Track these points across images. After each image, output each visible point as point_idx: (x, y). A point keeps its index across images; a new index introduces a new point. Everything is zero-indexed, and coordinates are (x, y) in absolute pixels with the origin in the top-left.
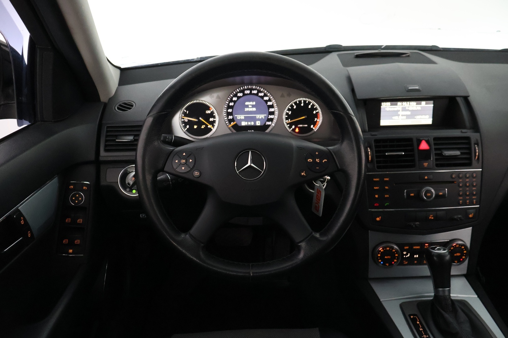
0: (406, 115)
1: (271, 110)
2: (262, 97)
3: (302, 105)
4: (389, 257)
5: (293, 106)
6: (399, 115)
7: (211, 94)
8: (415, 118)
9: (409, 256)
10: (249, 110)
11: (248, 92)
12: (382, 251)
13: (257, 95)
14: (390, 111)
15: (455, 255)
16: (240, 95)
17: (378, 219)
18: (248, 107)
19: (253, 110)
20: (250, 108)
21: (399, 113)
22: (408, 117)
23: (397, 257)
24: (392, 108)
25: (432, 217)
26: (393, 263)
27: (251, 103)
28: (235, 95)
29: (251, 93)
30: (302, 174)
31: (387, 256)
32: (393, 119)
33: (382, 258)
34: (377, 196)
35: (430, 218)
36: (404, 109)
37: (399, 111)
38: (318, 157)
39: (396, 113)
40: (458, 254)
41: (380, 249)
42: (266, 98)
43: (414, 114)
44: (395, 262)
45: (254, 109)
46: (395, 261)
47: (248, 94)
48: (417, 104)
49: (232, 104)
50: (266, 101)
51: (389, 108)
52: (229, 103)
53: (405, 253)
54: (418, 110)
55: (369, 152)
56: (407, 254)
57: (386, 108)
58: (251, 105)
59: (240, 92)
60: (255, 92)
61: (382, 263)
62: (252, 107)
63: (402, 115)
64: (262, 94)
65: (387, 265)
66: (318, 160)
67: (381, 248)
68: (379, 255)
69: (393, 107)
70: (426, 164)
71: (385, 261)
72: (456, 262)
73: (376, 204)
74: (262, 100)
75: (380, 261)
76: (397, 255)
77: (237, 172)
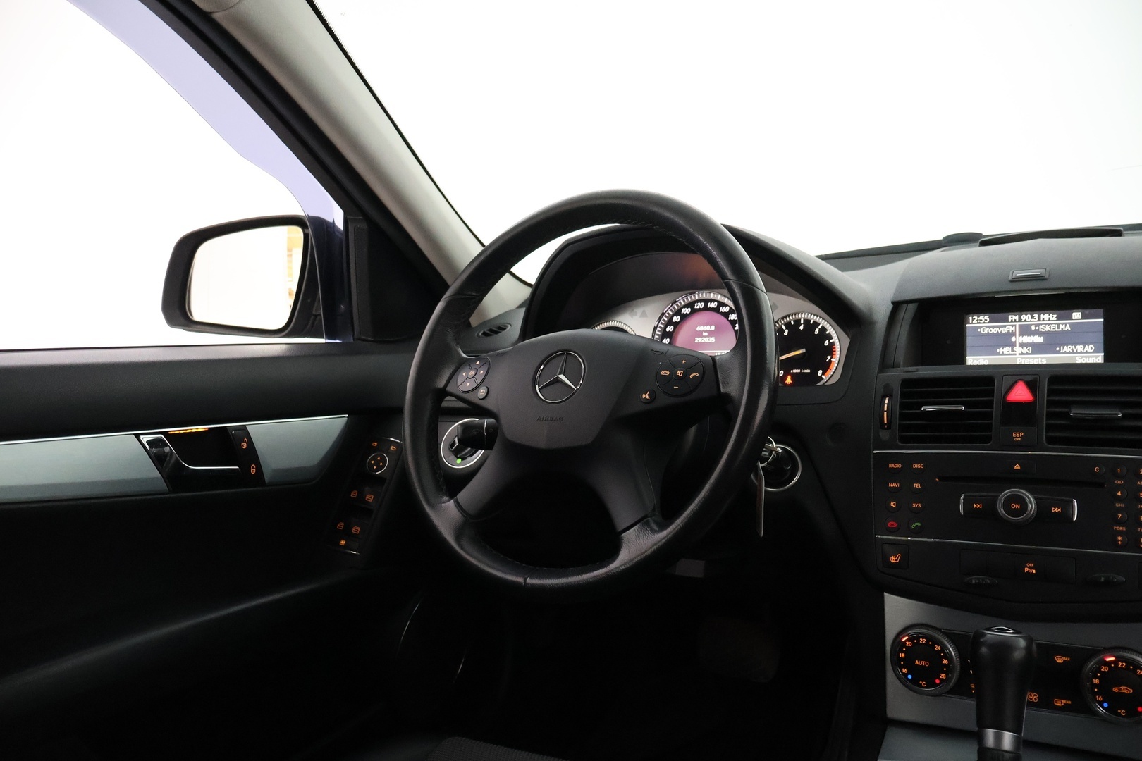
0: (1033, 345)
2: (726, 315)
3: (801, 328)
4: (926, 663)
5: (784, 331)
6: (1013, 345)
7: (633, 310)
8: (1058, 352)
10: (703, 341)
11: (701, 305)
12: (908, 644)
13: (716, 310)
14: (988, 334)
15: (1115, 689)
16: (687, 311)
17: (894, 559)
18: (702, 336)
19: (710, 341)
20: (705, 337)
21: (1013, 339)
22: (1037, 349)
23: (946, 665)
24: (993, 327)
25: (1030, 568)
26: (937, 681)
27: (708, 328)
28: (678, 313)
29: (706, 309)
30: (644, 396)
31: (920, 660)
32: (999, 354)
33: (909, 663)
34: (893, 504)
35: (1026, 569)
36: (1025, 331)
37: (1013, 334)
38: (681, 367)
39: (1005, 340)
40: (1127, 690)
41: (904, 640)
42: (733, 317)
43: (1053, 341)
44: (942, 680)
45: (712, 339)
46: (943, 676)
47: (700, 310)
48: (1058, 318)
49: (670, 329)
50: (733, 323)
51: (987, 327)
52: (665, 327)
54: (1062, 331)
55: (884, 404)
57: (980, 327)
58: (706, 331)
59: (686, 306)
60: (713, 305)
61: (910, 677)
62: (708, 336)
63: (1022, 345)
64: (725, 309)
65: (923, 683)
66: (679, 373)
67: (907, 638)
68: (903, 655)
69: (997, 327)
70: (1018, 436)
71: (919, 674)
72: (1122, 712)
73: (892, 524)
74: (725, 320)
75: (906, 671)
76: (945, 662)
77: (537, 386)
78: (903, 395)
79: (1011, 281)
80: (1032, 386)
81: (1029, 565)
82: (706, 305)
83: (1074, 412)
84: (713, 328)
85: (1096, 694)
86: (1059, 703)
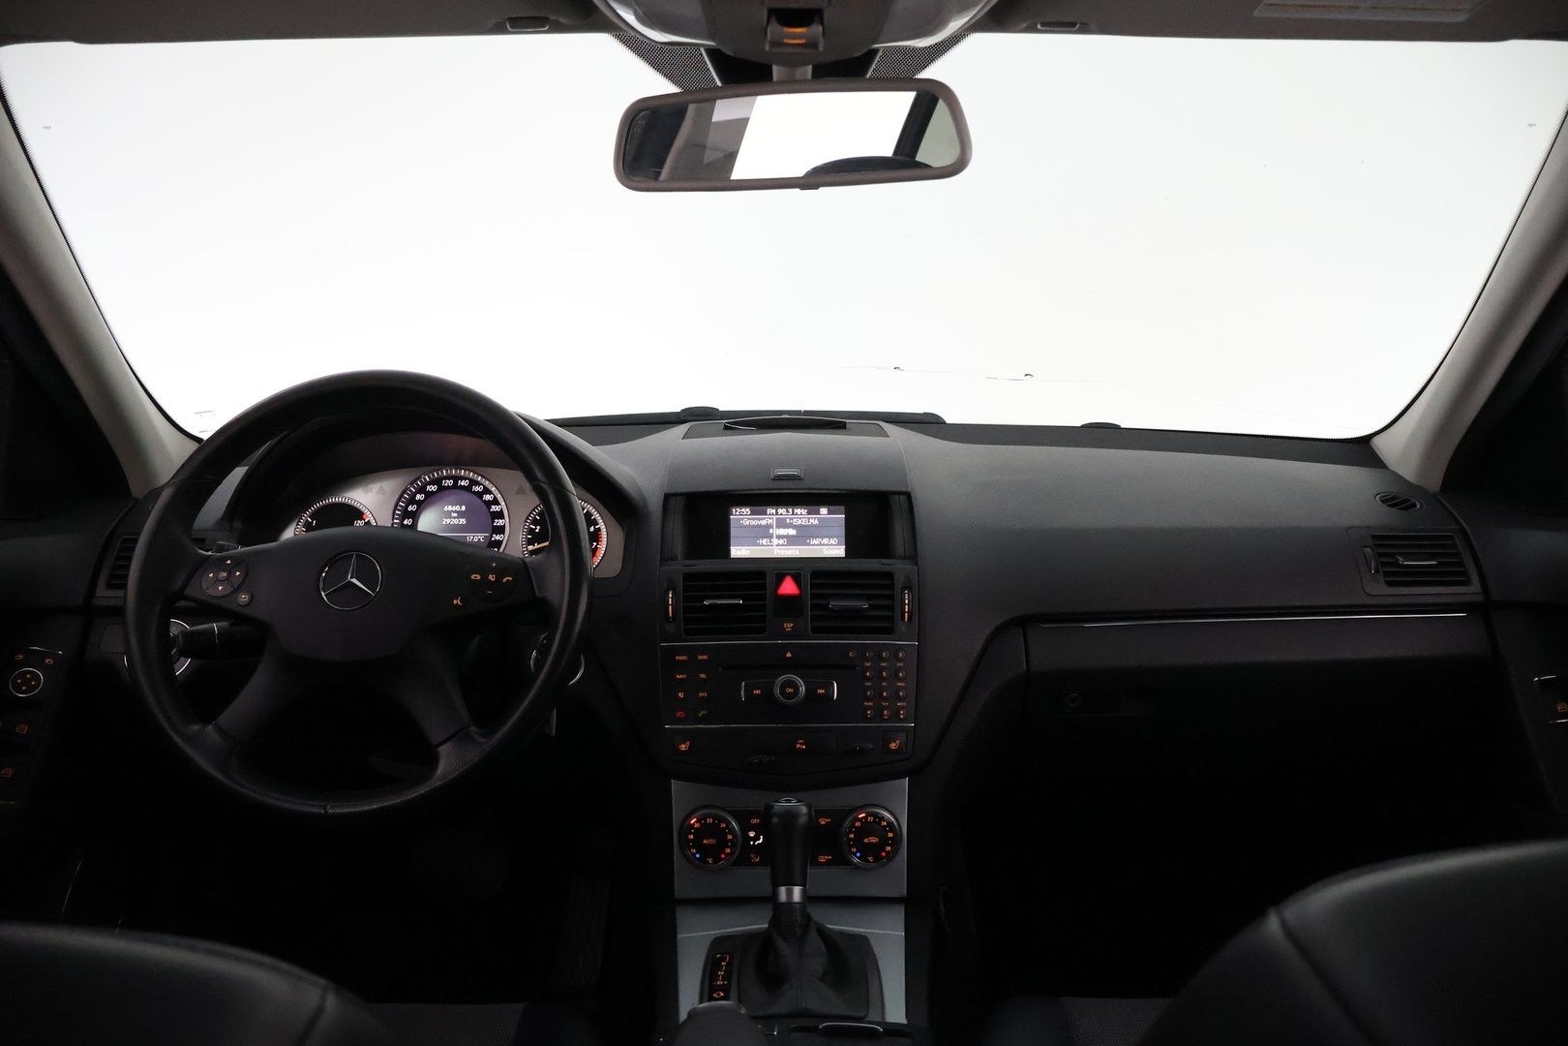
0: (787, 537)
1: (499, 522)
2: (480, 495)
4: (713, 841)
6: (770, 537)
7: (367, 486)
8: (809, 544)
9: (761, 841)
10: (452, 523)
11: (450, 483)
12: (696, 825)
13: (468, 489)
14: (749, 526)
15: (866, 840)
16: (433, 488)
17: (683, 747)
18: (450, 517)
19: (460, 524)
20: (455, 518)
21: (771, 531)
22: (791, 541)
23: (730, 840)
24: (754, 519)
25: (801, 744)
26: (723, 856)
27: (457, 508)
28: (422, 490)
29: (455, 486)
30: (455, 602)
31: (708, 839)
32: (758, 545)
33: (697, 844)
34: (681, 695)
35: (798, 746)
36: (781, 524)
37: (771, 526)
38: (493, 571)
39: (764, 532)
40: (874, 840)
41: (692, 822)
42: (488, 497)
43: (804, 535)
44: (727, 855)
45: (463, 521)
46: (728, 850)
47: (448, 488)
48: (808, 513)
49: (412, 508)
50: (489, 504)
51: (748, 519)
52: (407, 506)
53: (752, 834)
54: (812, 526)
55: (669, 598)
56: (756, 838)
57: (743, 519)
58: (455, 512)
59: (431, 483)
60: (464, 483)
61: (698, 856)
62: (457, 518)
63: (779, 537)
64: (477, 489)
65: (710, 860)
66: (492, 578)
67: (695, 820)
68: (691, 837)
69: (757, 519)
70: (788, 626)
71: (706, 851)
72: (871, 859)
73: (679, 714)
74: (479, 501)
75: (694, 851)
76: (730, 837)
77: (323, 593)
78: (686, 588)
79: (774, 480)
80: (797, 579)
81: (800, 741)
82: (456, 482)
83: (832, 604)
84: (463, 508)
85: (851, 846)
86: (822, 859)
